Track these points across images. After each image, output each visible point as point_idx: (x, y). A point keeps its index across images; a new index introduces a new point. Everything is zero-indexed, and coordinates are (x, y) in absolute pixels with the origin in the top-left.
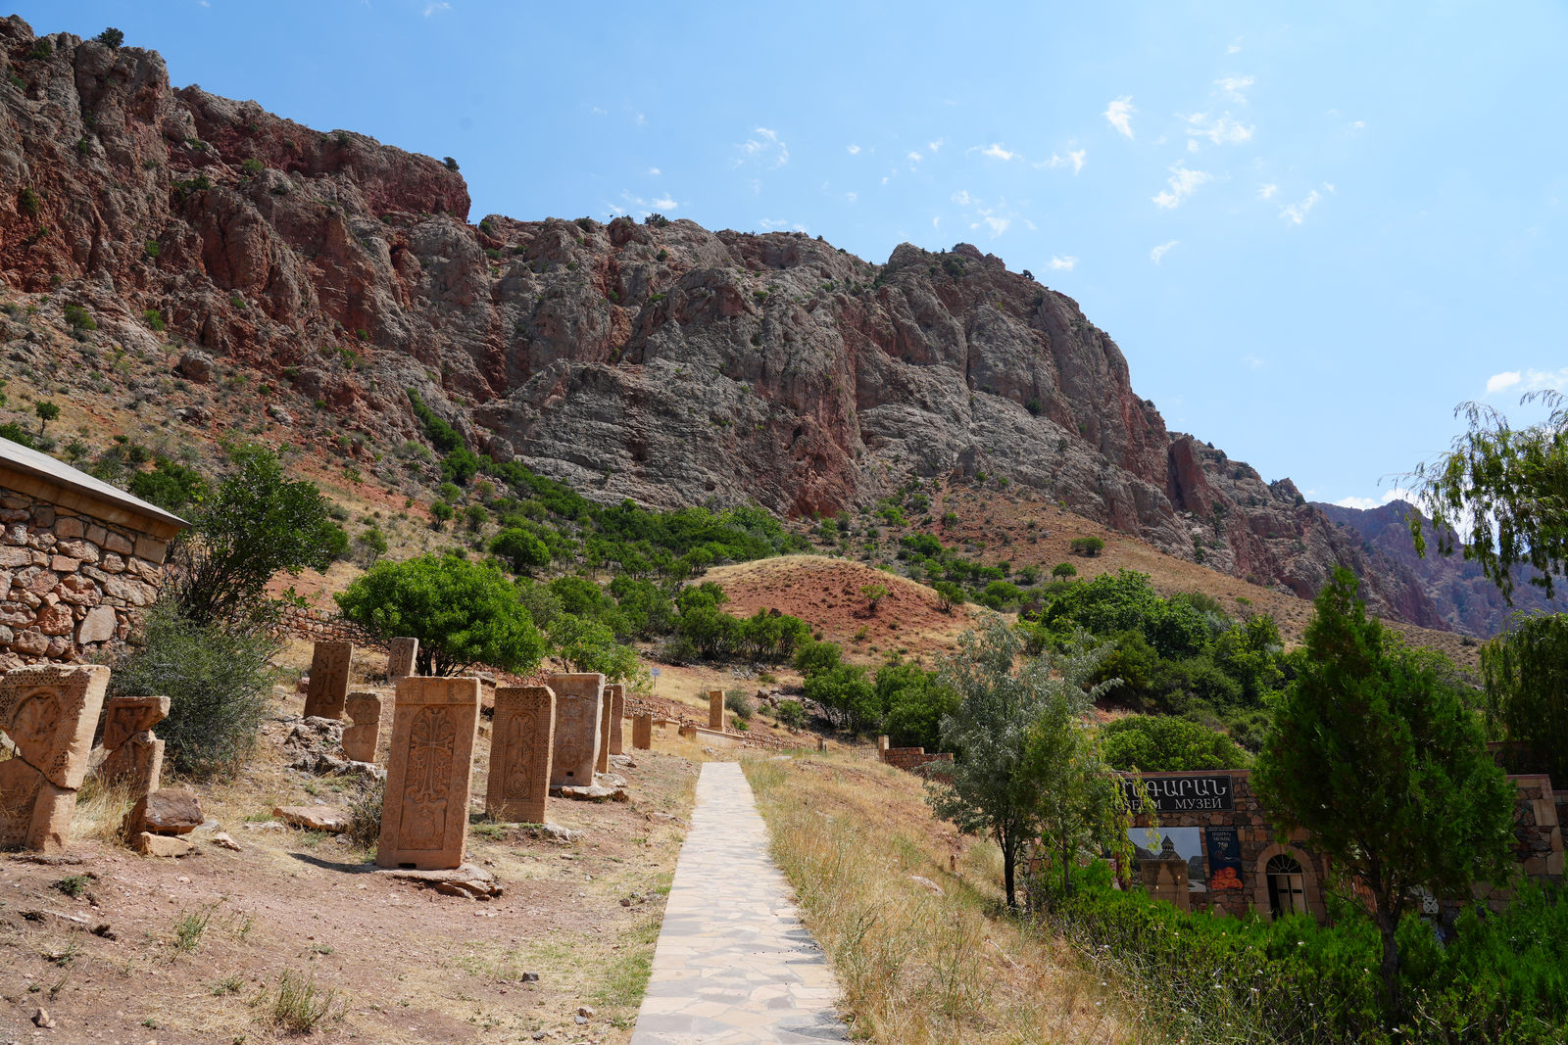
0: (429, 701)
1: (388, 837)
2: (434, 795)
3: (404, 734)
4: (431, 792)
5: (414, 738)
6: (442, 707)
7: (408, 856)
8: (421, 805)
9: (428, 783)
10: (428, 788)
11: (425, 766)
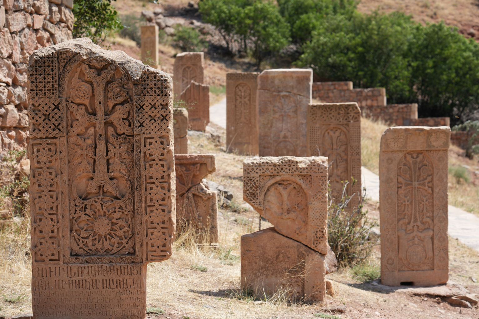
0: (410, 148)
1: (390, 262)
2: (421, 227)
3: (392, 176)
4: (419, 223)
5: (400, 179)
6: (419, 153)
7: (407, 276)
8: (412, 235)
9: (415, 217)
10: (416, 221)
11: (411, 203)
